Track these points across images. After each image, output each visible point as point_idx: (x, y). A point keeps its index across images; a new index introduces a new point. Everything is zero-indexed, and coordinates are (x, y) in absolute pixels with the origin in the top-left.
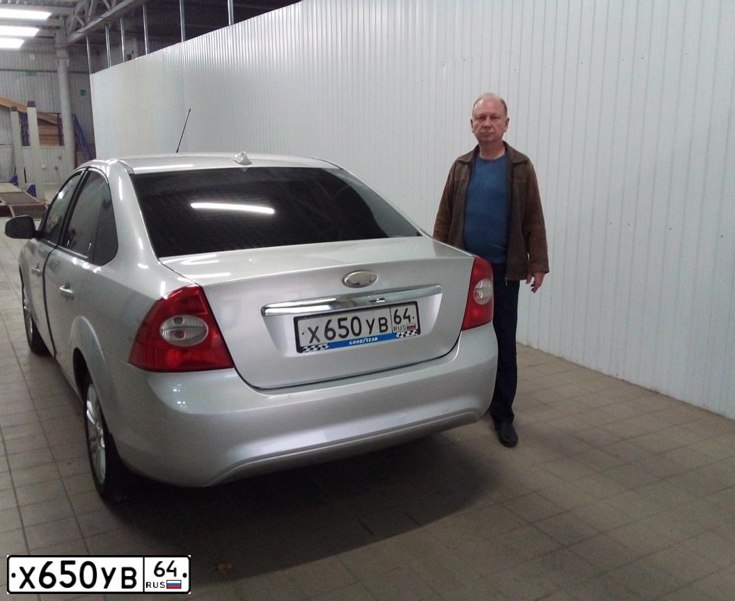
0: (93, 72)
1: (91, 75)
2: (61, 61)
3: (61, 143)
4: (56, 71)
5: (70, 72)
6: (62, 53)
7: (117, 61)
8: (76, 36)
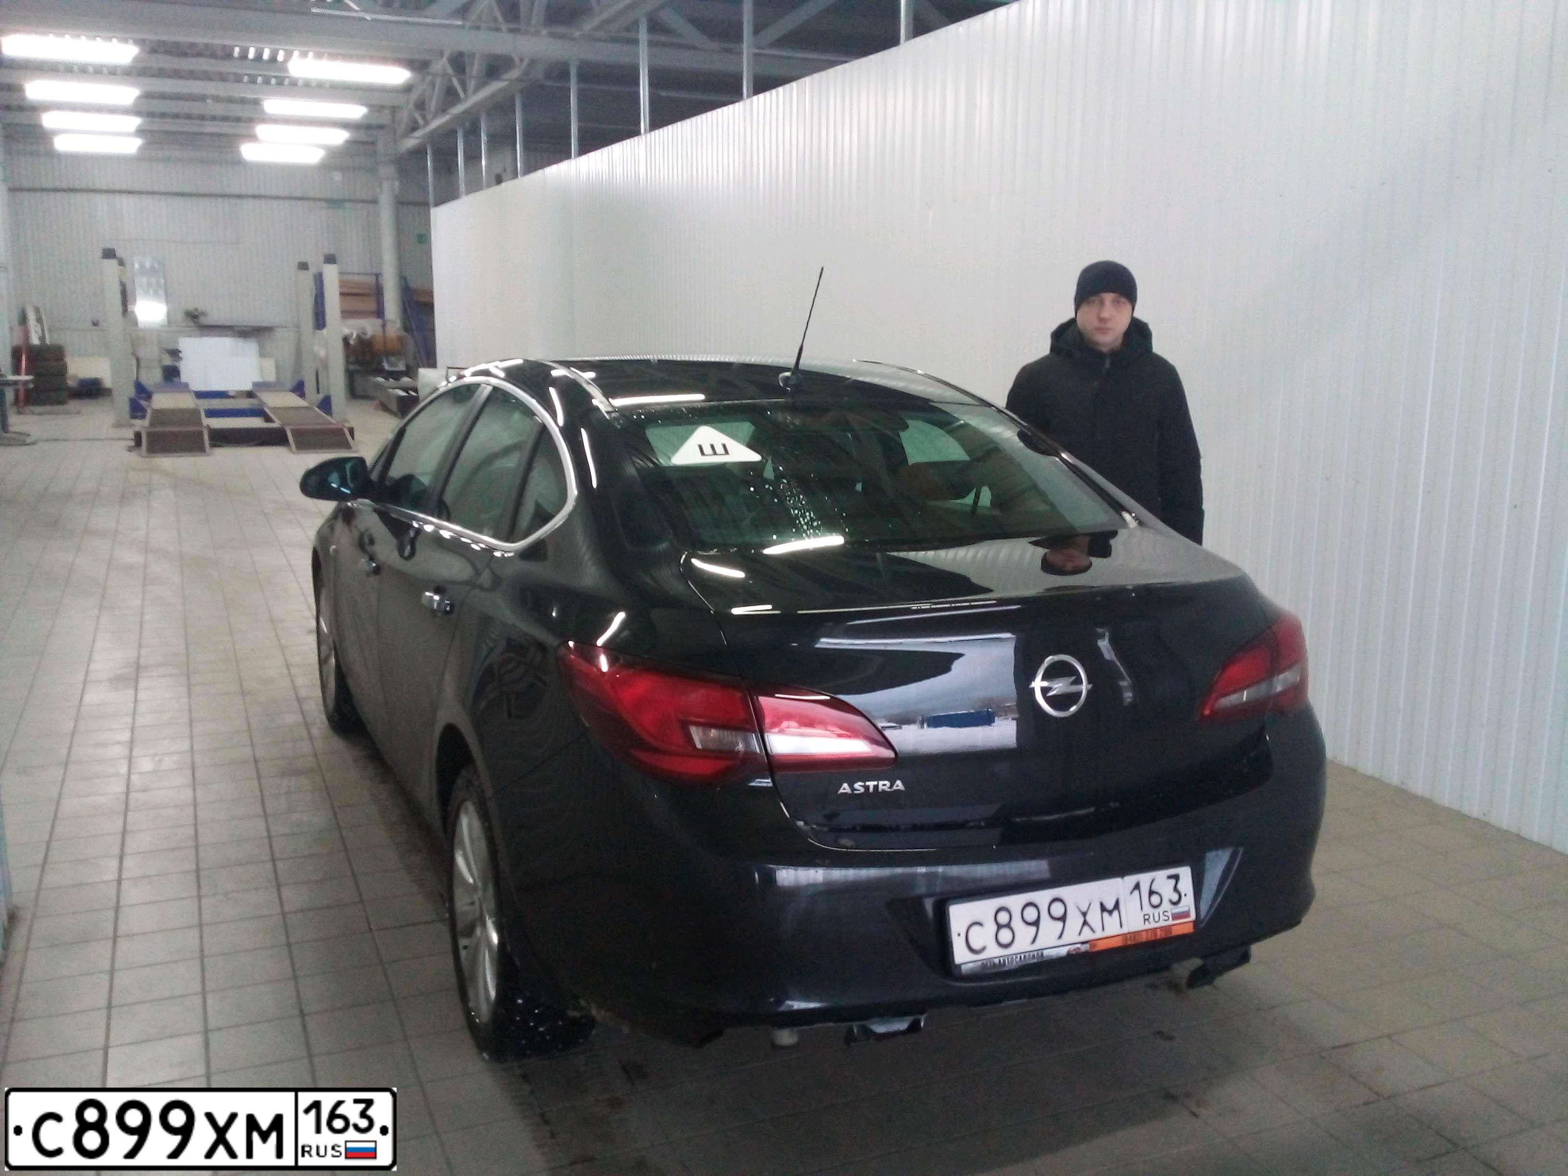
0: (437, 204)
1: (432, 211)
2: (386, 185)
4: (374, 202)
5: (401, 203)
6: (388, 171)
8: (411, 143)
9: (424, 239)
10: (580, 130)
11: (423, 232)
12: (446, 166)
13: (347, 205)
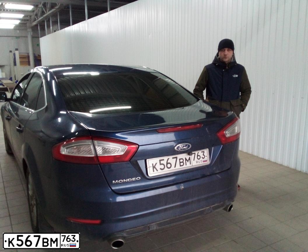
1: (40, 38)
2: (29, 33)
3: (29, 65)
4: (27, 37)
5: (33, 37)
6: (30, 30)
8: (34, 23)
9: (38, 45)
11: (38, 44)
12: (43, 29)
13: (20, 38)
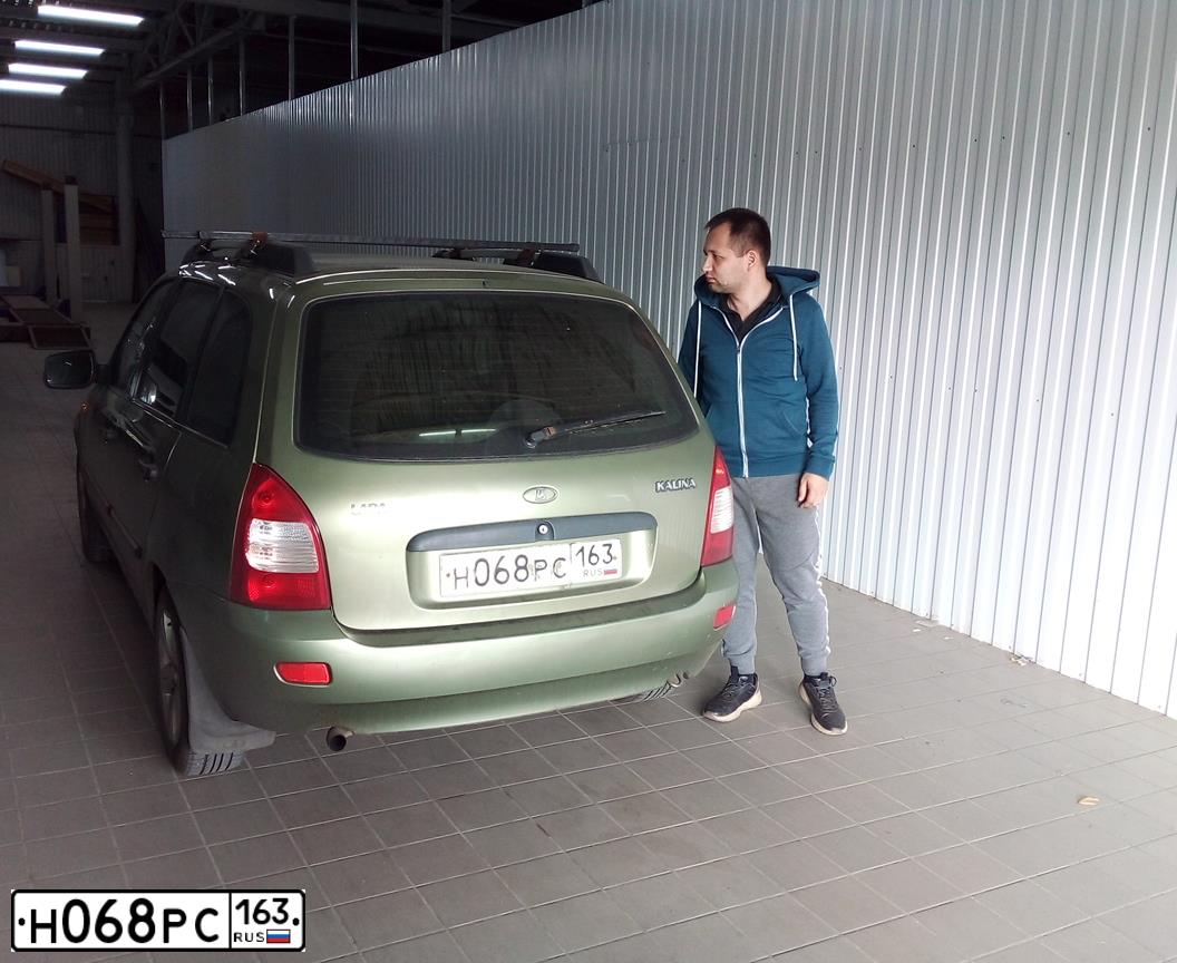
0: (167, 137)
1: (163, 142)
3: (116, 241)
5: (135, 136)
6: (124, 107)
7: (201, 122)
9: (156, 168)
10: (296, 77)
11: (155, 160)
13: (87, 135)
